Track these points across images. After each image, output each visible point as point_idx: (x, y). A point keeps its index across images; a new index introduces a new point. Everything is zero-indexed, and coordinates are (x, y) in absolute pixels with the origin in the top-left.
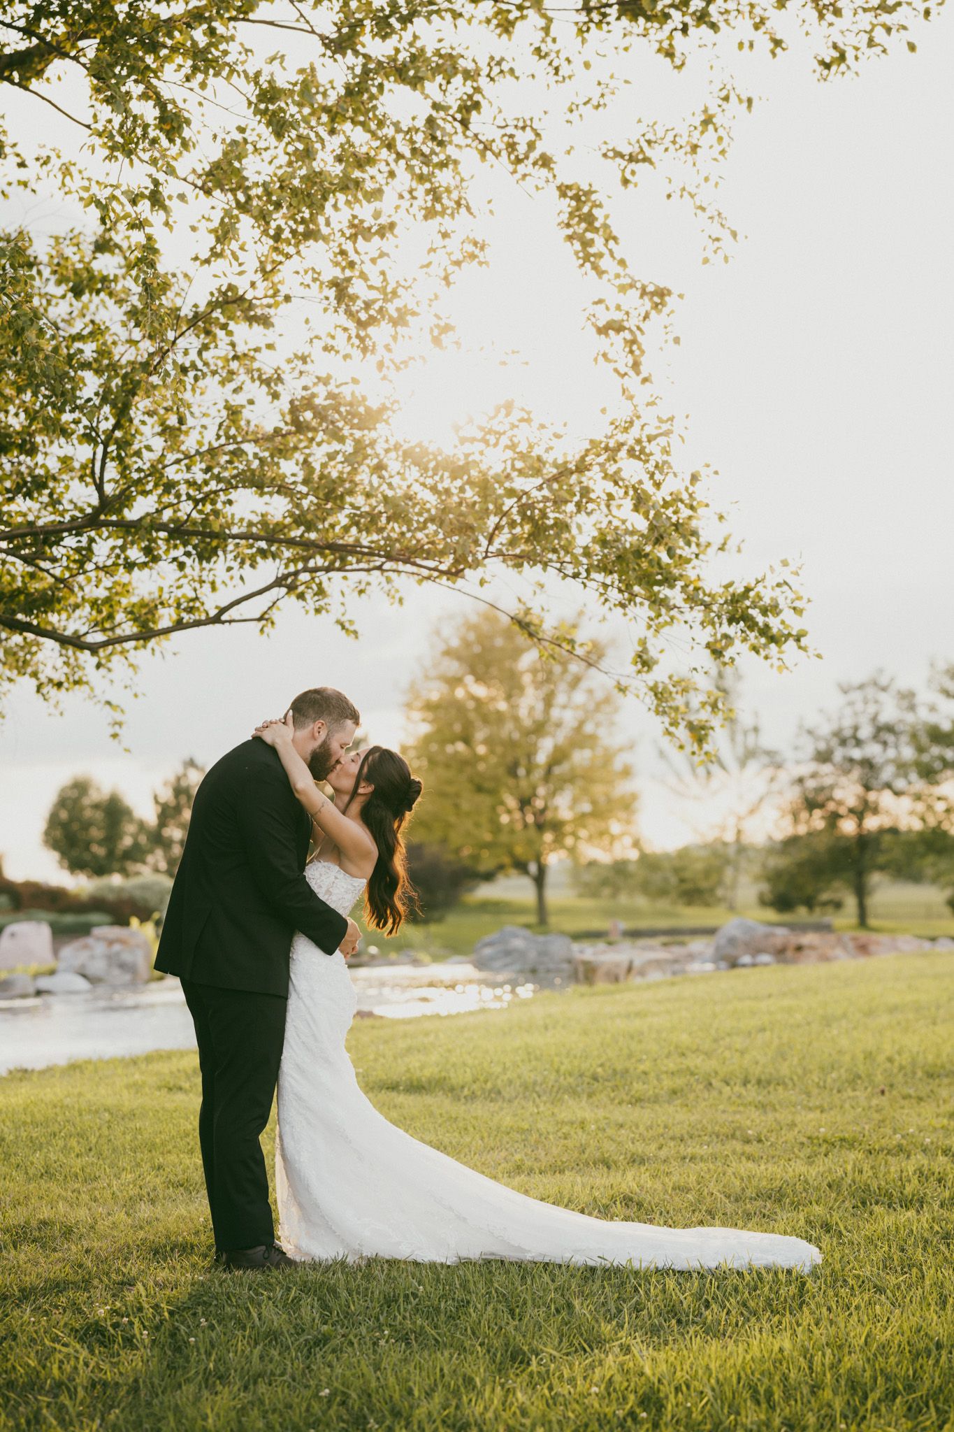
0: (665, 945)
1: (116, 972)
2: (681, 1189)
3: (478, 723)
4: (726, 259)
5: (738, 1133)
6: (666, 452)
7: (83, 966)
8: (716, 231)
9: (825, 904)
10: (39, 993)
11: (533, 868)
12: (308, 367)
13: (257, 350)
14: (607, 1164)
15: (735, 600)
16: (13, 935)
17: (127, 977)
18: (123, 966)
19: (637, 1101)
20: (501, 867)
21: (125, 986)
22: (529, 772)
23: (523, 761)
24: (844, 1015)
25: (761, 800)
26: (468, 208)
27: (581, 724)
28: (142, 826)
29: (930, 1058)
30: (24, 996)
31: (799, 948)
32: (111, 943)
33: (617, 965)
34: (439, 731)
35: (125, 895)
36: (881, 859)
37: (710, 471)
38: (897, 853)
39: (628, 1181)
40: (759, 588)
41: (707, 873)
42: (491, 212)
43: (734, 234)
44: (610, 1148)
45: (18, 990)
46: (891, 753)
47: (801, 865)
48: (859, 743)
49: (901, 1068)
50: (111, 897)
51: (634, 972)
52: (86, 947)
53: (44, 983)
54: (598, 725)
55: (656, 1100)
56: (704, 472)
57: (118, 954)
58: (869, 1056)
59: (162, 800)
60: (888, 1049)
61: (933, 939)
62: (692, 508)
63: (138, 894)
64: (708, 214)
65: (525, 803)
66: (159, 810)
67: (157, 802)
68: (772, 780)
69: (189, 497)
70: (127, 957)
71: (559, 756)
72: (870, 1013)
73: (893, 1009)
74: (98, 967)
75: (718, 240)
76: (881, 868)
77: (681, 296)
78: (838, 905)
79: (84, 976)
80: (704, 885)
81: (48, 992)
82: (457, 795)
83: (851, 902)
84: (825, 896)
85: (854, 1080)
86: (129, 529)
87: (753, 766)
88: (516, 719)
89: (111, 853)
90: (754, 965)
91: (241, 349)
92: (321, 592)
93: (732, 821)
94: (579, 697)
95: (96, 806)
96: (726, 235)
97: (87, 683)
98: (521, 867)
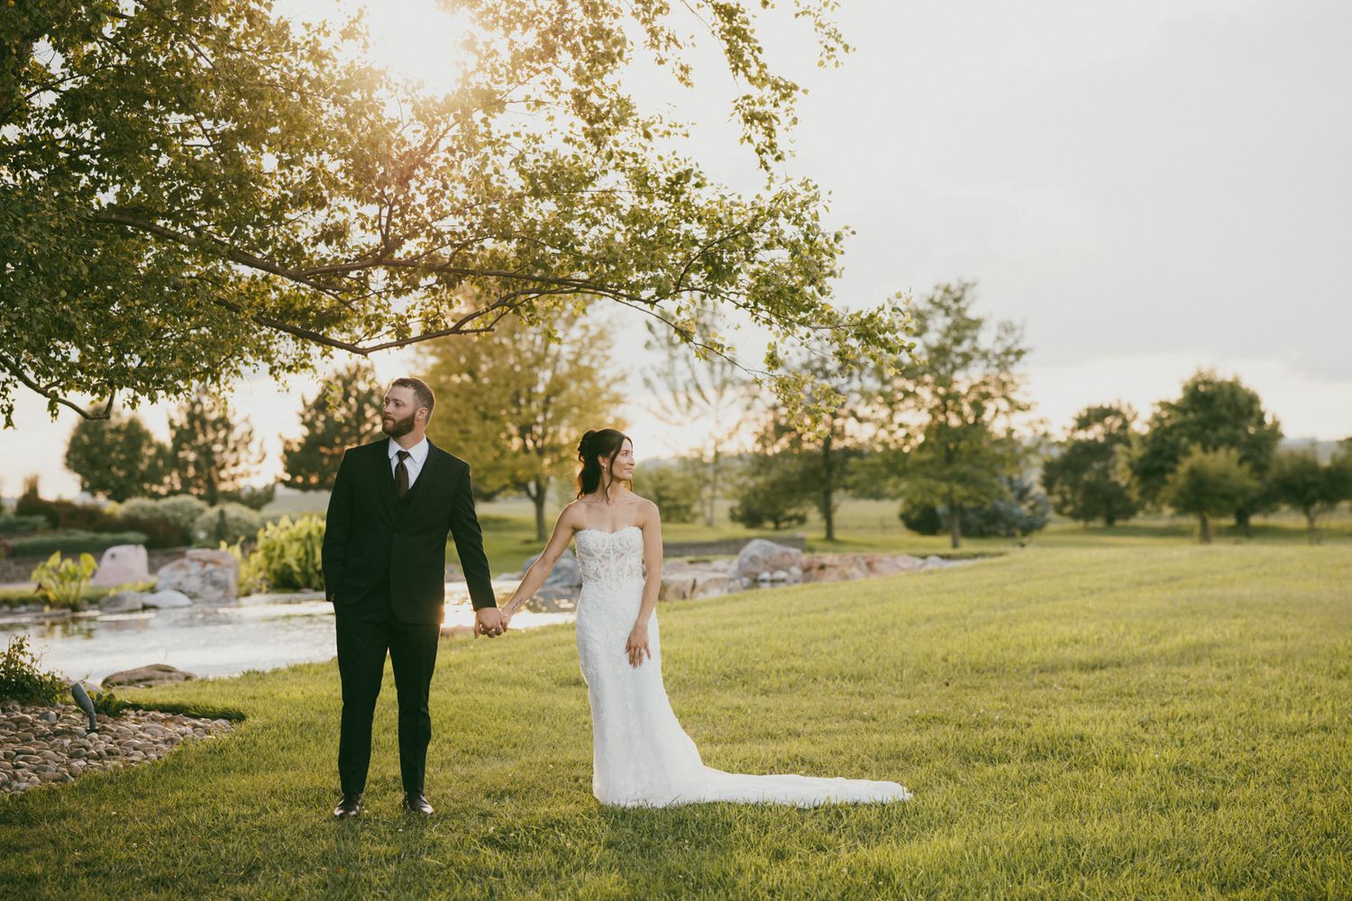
0: (691, 562)
1: (210, 588)
2: (837, 753)
3: (483, 357)
4: (837, 64)
5: (856, 715)
6: (816, 217)
7: (180, 584)
8: (831, 43)
9: (790, 519)
10: (145, 608)
11: (532, 486)
12: (540, 146)
13: (507, 136)
14: (773, 737)
15: (863, 323)
16: (113, 556)
17: (220, 593)
18: (215, 583)
19: (765, 692)
20: (504, 488)
21: (218, 601)
22: (529, 401)
23: (524, 391)
24: (894, 625)
25: (739, 424)
26: (675, 41)
27: (579, 356)
28: (160, 449)
29: (974, 657)
30: (131, 611)
31: (822, 567)
32: (205, 563)
33: (684, 584)
34: (445, 363)
35: (158, 515)
36: (850, 480)
37: (849, 232)
38: (862, 475)
39: (796, 747)
40: (881, 314)
41: (687, 492)
42: (693, 45)
43: (846, 48)
44: (771, 727)
45: (127, 606)
46: (856, 384)
47: (774, 485)
48: (827, 375)
49: (954, 666)
50: (144, 516)
51: (697, 589)
52: (182, 566)
53: (149, 599)
54: (593, 358)
55: (779, 691)
56: (844, 233)
57: (211, 572)
58: (929, 656)
59: (177, 424)
60: (940, 653)
61: (924, 557)
62: (832, 255)
63: (169, 514)
64: (826, 30)
65: (525, 430)
66: (174, 433)
67: (172, 426)
68: (748, 408)
69: (451, 243)
70: (219, 575)
71: (557, 388)
72: (911, 623)
73: (929, 619)
74: (194, 584)
75: (832, 50)
76: (846, 488)
77: (805, 91)
78: (802, 520)
79: (181, 591)
80: (683, 502)
81: (154, 607)
82: (465, 421)
83: (814, 515)
84: (791, 512)
85: (922, 675)
86: (395, 267)
87: (730, 393)
88: (518, 354)
89: (130, 475)
90: (773, 581)
91: (495, 136)
92: (531, 308)
93: (711, 444)
94: (576, 333)
95: (117, 430)
96: (839, 47)
97: (312, 367)
98: (520, 486)
